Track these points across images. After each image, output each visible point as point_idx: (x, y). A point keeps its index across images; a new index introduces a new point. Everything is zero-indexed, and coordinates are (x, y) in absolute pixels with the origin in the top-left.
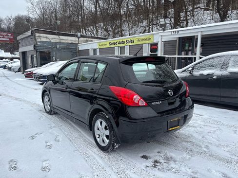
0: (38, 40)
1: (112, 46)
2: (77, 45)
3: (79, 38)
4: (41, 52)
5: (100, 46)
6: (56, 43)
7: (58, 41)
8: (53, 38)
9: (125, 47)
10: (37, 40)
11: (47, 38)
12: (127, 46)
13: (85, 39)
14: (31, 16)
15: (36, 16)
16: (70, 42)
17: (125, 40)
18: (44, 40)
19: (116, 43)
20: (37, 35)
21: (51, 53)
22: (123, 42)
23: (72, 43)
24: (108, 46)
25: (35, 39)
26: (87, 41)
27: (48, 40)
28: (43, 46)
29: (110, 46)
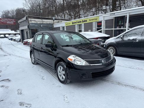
0: (30, 22)
1: (74, 24)
2: (53, 24)
3: (54, 20)
4: (32, 30)
5: (66, 24)
6: (41, 24)
7: (42, 22)
8: (39, 21)
9: (81, 24)
10: (30, 23)
11: (35, 21)
12: (83, 24)
13: (58, 21)
14: (25, 8)
15: (28, 8)
16: (49, 23)
18: (33, 22)
19: (76, 23)
20: (29, 19)
21: (38, 30)
22: (80, 22)
23: (50, 24)
24: (71, 24)
25: (28, 22)
26: (58, 22)
27: (36, 22)
28: (33, 26)
29: (72, 25)
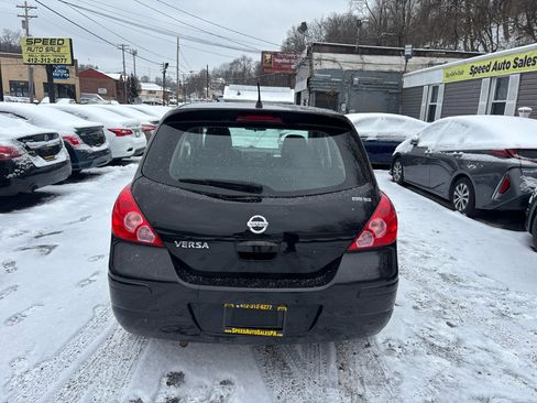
0: (317, 67)
1: (477, 76)
2: (400, 75)
3: (408, 57)
4: (318, 93)
5: (447, 76)
6: (354, 73)
7: (359, 67)
8: (347, 61)
9: (508, 78)
10: (315, 68)
11: (334, 61)
12: (514, 74)
13: (427, 60)
16: (386, 69)
17: (511, 59)
18: (328, 65)
19: (486, 69)
20: (316, 55)
21: (340, 95)
22: (506, 65)
23: (390, 72)
24: (467, 76)
25: (311, 65)
27: (336, 66)
28: (325, 80)
29: (471, 77)
